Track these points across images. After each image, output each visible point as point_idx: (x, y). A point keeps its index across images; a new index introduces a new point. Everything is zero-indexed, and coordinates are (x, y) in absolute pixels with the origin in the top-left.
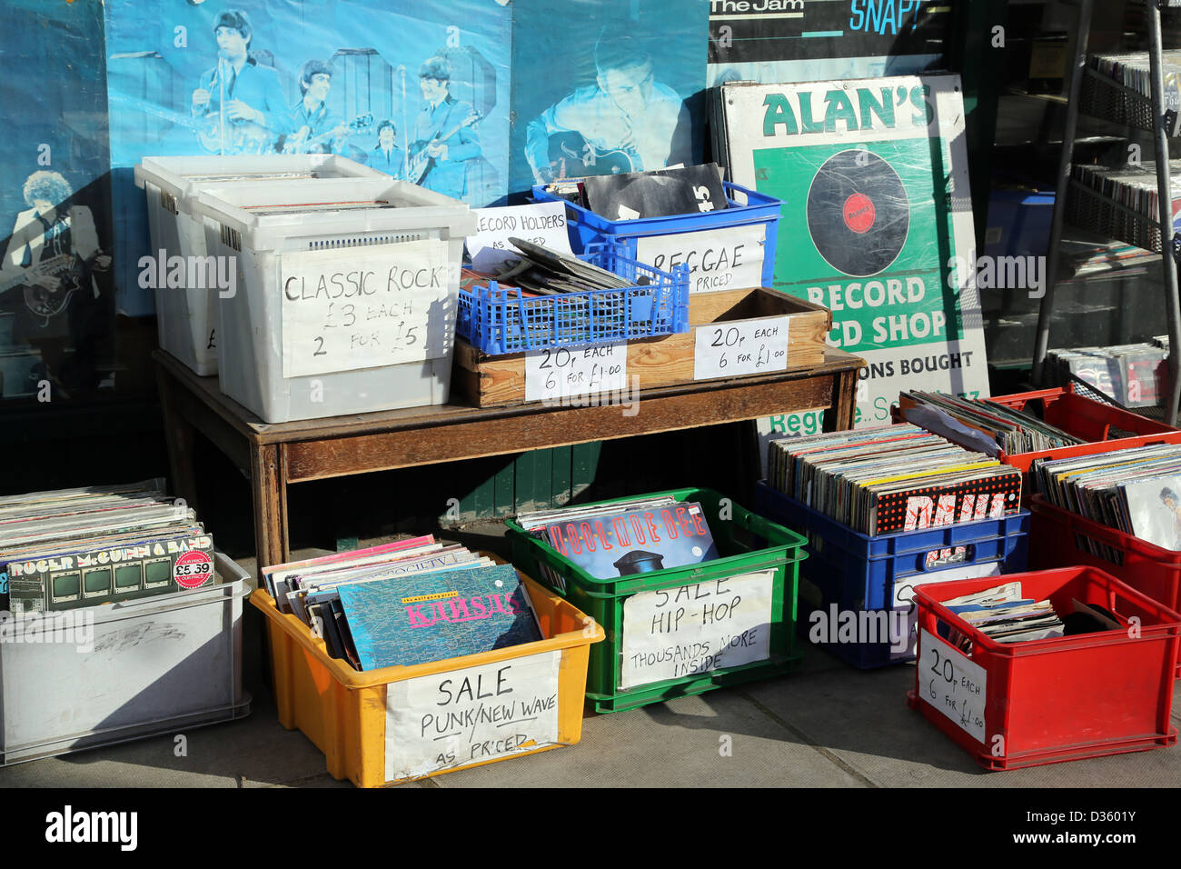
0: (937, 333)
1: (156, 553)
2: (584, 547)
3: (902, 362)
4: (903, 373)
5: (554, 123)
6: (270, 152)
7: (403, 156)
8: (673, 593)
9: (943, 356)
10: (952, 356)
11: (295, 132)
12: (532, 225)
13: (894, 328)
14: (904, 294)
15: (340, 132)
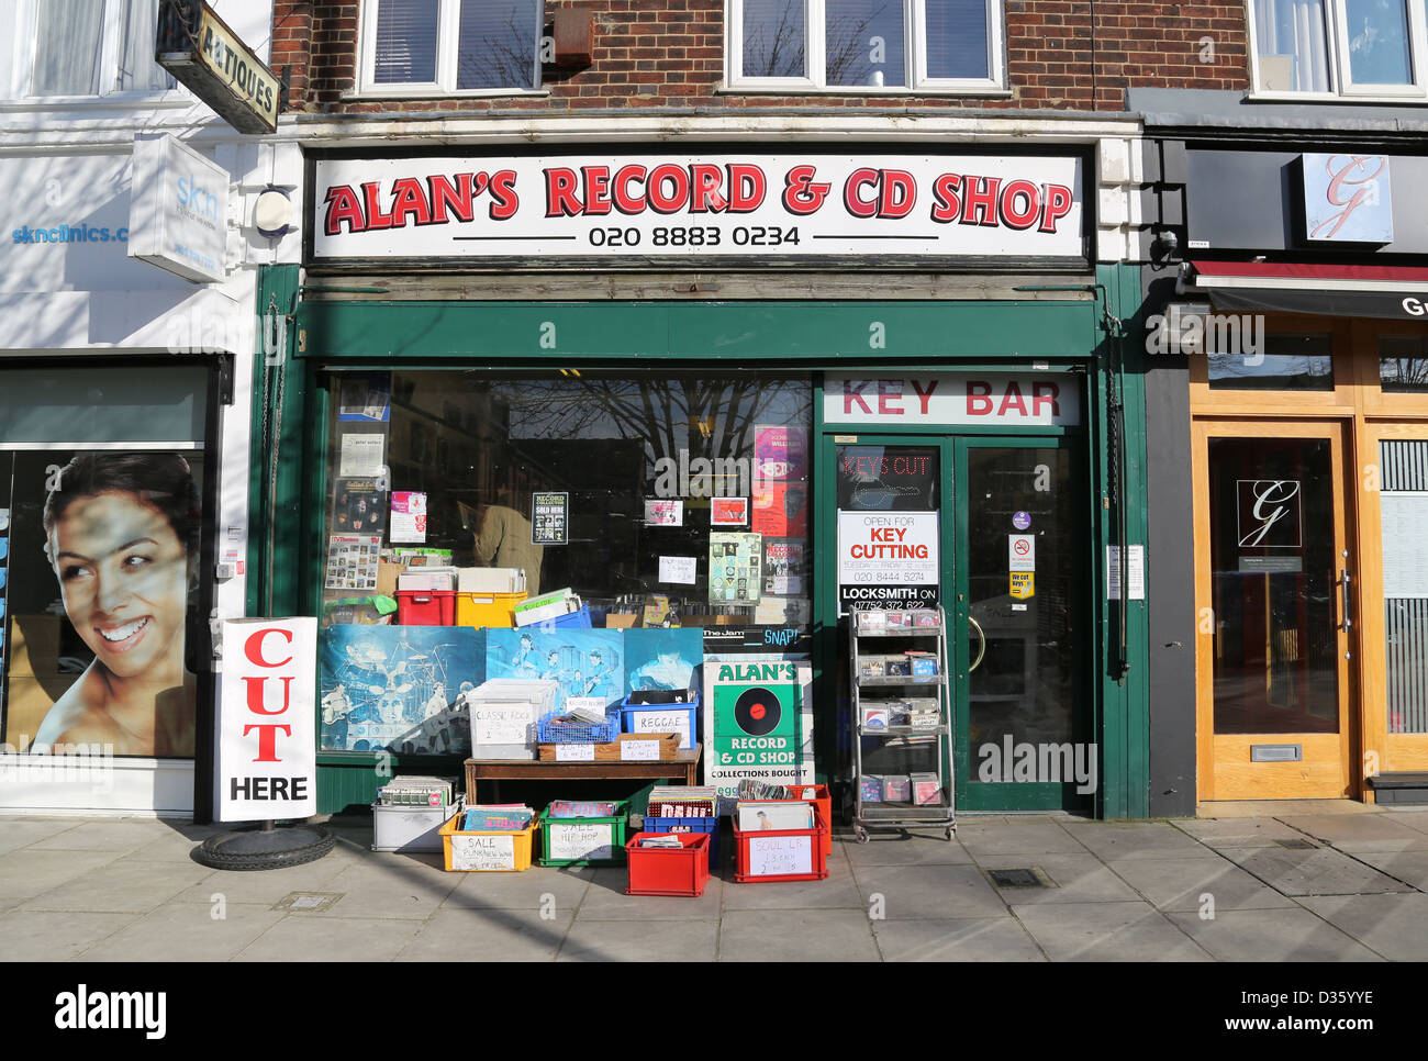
0: (790, 761)
3: (773, 771)
4: (773, 776)
5: (641, 673)
7: (584, 682)
8: (570, 828)
9: (792, 771)
10: (797, 770)
13: (770, 757)
14: (776, 744)
15: (561, 673)
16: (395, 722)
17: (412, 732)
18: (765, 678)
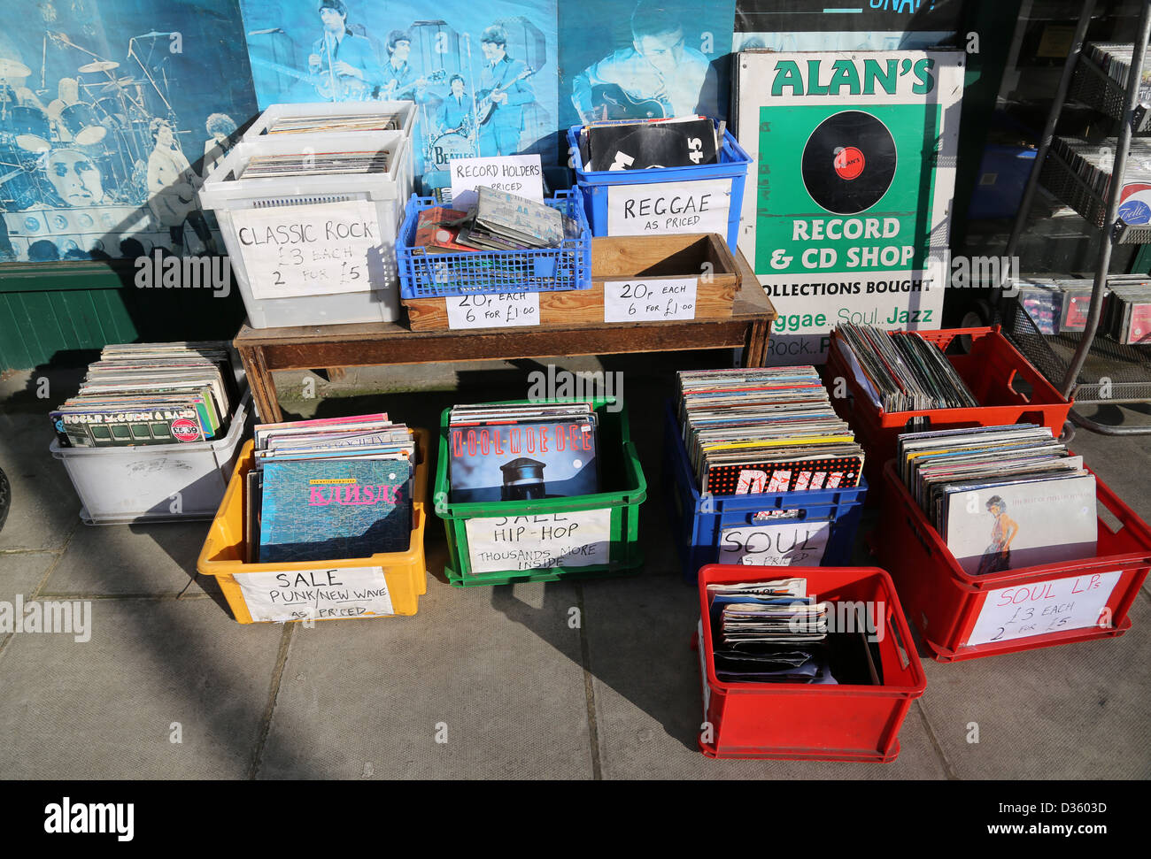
0: (904, 263)
1: (157, 418)
2: (479, 451)
3: (869, 283)
4: (868, 292)
5: (596, 77)
6: (369, 98)
7: (472, 102)
8: (511, 519)
9: (905, 282)
10: (914, 282)
11: (386, 83)
12: (512, 172)
13: (866, 256)
14: (880, 230)
15: (421, 83)
16: (93, 205)
17: (133, 220)
18: (869, 90)
